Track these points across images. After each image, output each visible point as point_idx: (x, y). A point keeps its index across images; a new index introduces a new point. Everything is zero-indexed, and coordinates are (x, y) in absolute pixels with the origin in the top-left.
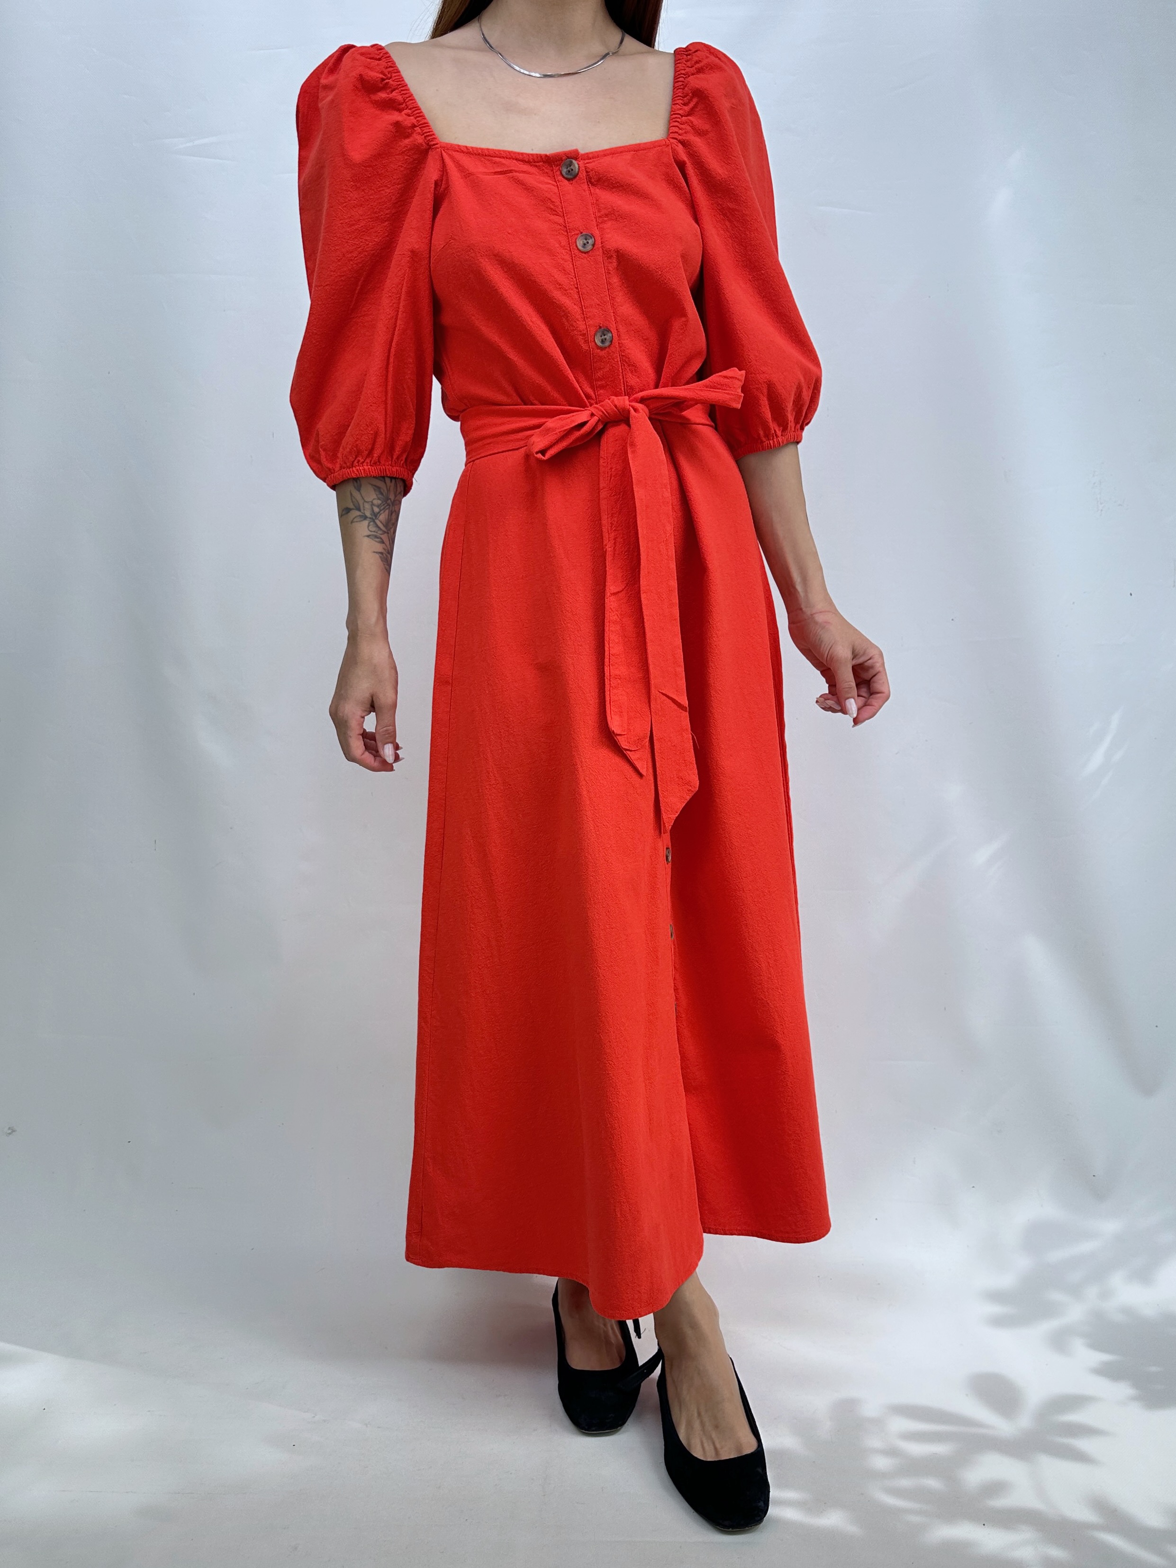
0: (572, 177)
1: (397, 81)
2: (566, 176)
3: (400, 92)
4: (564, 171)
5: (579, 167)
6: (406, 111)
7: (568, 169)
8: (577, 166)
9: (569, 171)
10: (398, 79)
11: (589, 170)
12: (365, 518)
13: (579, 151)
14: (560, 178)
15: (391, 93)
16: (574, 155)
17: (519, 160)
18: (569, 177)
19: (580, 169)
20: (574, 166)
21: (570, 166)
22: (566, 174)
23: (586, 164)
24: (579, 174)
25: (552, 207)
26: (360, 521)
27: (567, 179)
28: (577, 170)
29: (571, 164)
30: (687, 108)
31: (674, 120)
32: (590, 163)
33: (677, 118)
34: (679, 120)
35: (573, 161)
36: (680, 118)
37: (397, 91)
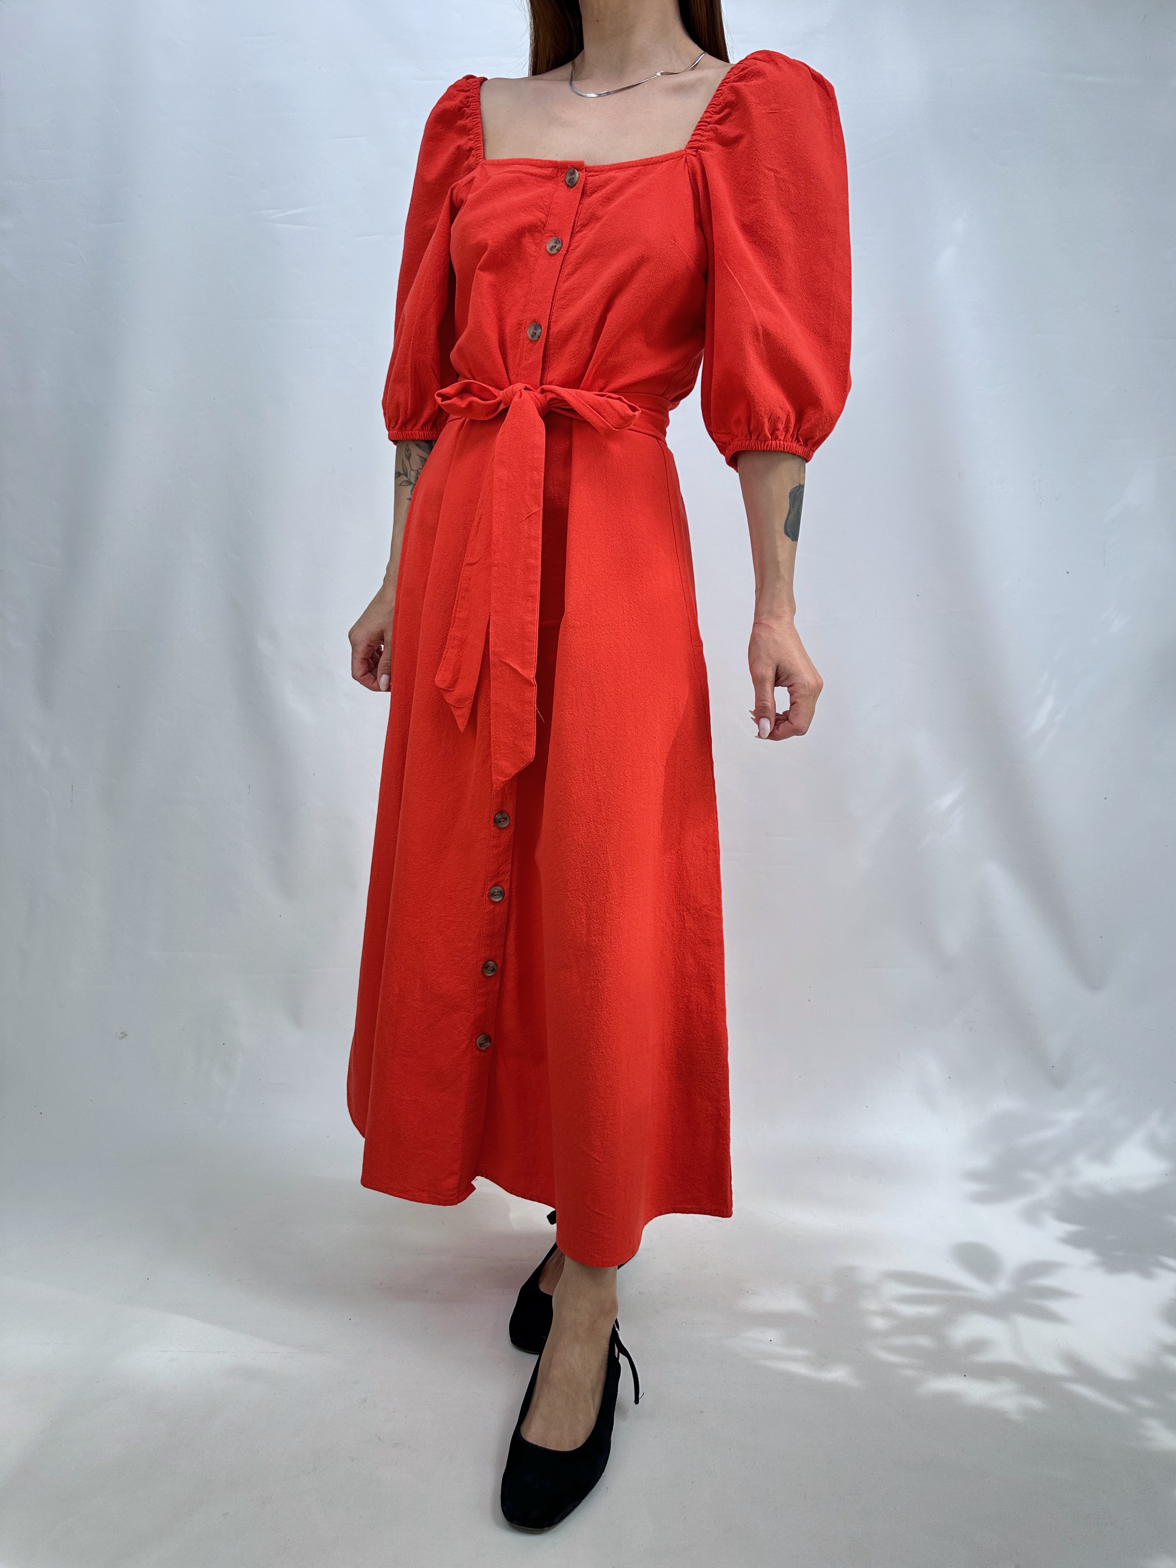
0: (571, 185)
2: (567, 183)
3: (472, 120)
4: (569, 177)
5: (579, 177)
6: (470, 137)
7: (571, 176)
8: (577, 175)
9: (571, 179)
10: (475, 107)
11: (587, 182)
12: (410, 483)
13: (585, 163)
14: (564, 184)
15: (466, 120)
16: (579, 166)
17: (533, 166)
18: (570, 184)
19: (580, 180)
20: (575, 176)
21: (573, 175)
22: (569, 182)
23: (588, 176)
24: (578, 184)
25: (542, 205)
26: (406, 486)
27: (568, 186)
28: (576, 180)
29: (573, 173)
30: (717, 117)
31: (698, 128)
32: (593, 176)
33: (702, 126)
34: (704, 128)
35: (576, 171)
36: (706, 126)
37: (470, 118)
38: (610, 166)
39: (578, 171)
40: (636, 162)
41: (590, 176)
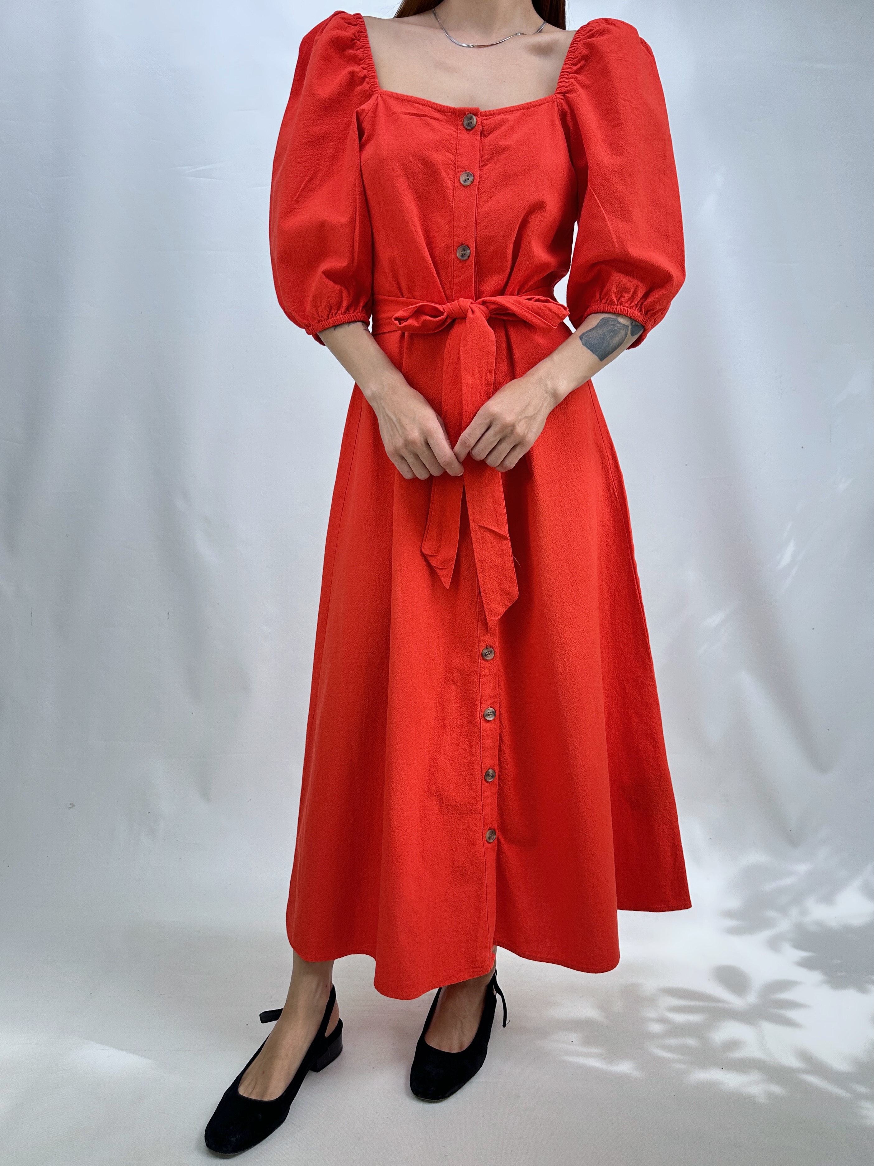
0: (470, 129)
1: (363, 43)
2: (466, 127)
3: (363, 51)
4: (466, 122)
5: (477, 121)
6: (363, 66)
7: (469, 121)
8: (475, 120)
9: (469, 124)
10: (364, 42)
11: (484, 125)
13: (480, 109)
14: (461, 127)
15: (357, 50)
16: (475, 112)
17: (433, 109)
18: (469, 128)
19: (478, 124)
20: (474, 121)
21: (471, 120)
22: (467, 125)
23: (483, 120)
24: (476, 127)
25: (450, 147)
27: (466, 129)
28: (475, 124)
29: (471, 118)
30: (575, 68)
31: (562, 76)
32: (486, 119)
33: (565, 75)
34: (567, 76)
35: (474, 117)
36: (567, 75)
37: (361, 50)
38: (498, 110)
39: (475, 116)
40: (519, 106)
41: (484, 119)
